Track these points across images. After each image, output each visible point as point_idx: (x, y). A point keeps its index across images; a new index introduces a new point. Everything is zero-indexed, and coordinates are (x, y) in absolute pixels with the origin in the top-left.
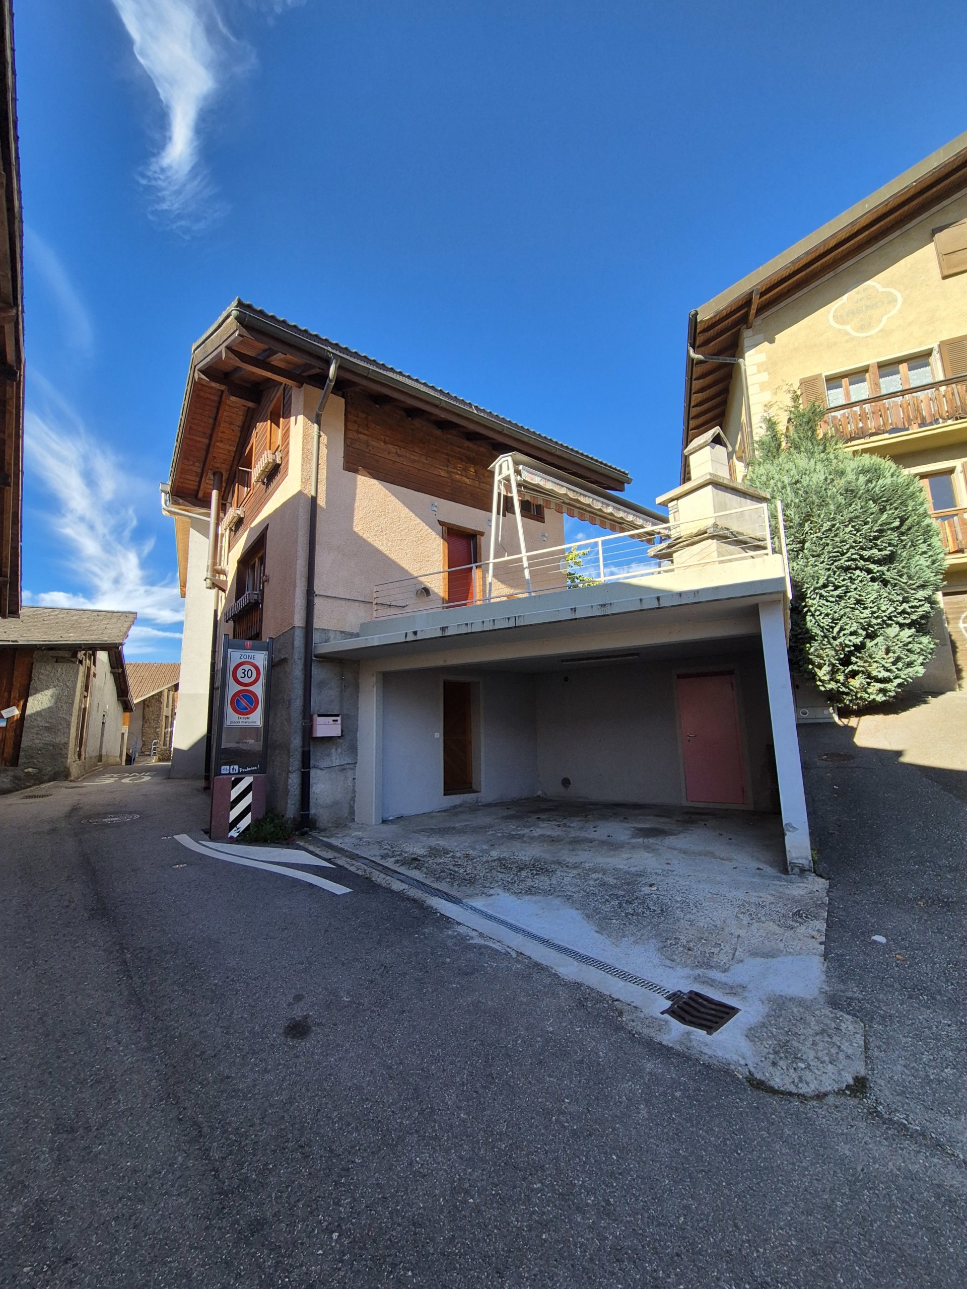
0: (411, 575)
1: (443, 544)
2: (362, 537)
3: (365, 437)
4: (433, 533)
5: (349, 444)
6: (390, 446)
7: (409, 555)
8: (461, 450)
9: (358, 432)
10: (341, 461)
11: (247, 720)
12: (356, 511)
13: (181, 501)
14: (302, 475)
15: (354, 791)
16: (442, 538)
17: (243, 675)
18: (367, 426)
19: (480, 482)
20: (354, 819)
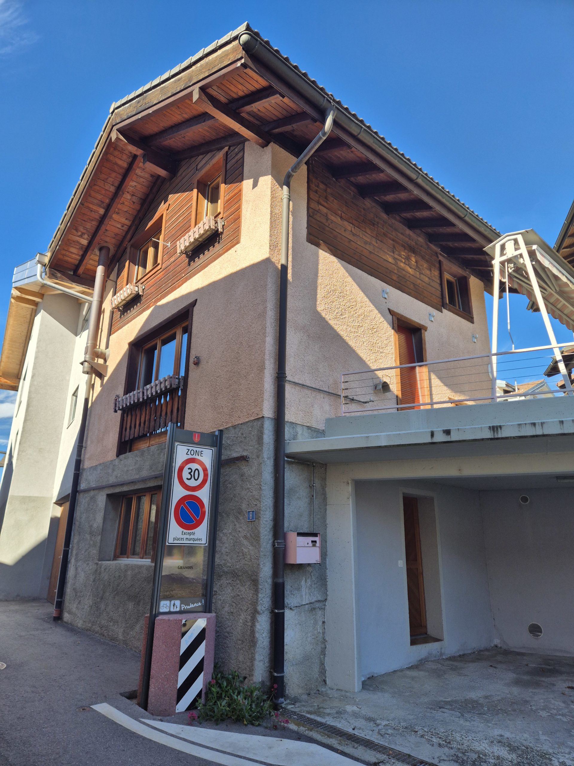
0: (368, 367)
1: (394, 335)
2: (324, 318)
3: (324, 210)
4: (385, 322)
5: (311, 214)
6: (346, 223)
7: (365, 344)
8: (404, 237)
9: (319, 203)
10: (304, 232)
11: (192, 537)
12: (319, 288)
13: (59, 275)
14: (271, 240)
15: (324, 641)
16: (393, 329)
17: (189, 477)
18: (326, 198)
19: (420, 273)
20: (325, 681)
